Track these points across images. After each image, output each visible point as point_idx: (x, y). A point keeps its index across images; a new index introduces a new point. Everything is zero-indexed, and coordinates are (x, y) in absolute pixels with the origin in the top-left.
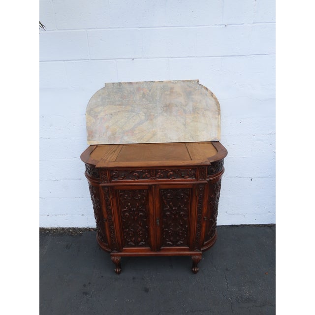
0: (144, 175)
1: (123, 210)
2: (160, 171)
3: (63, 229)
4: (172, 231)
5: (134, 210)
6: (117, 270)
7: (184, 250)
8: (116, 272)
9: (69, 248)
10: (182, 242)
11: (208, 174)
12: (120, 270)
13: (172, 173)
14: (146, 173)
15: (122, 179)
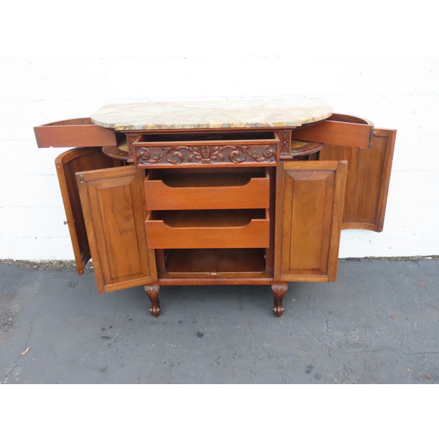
0: (191, 156)
2: (217, 147)
3: (61, 262)
6: (154, 310)
8: (152, 313)
9: (74, 286)
12: (158, 310)
13: (236, 152)
14: (195, 152)
15: (155, 163)
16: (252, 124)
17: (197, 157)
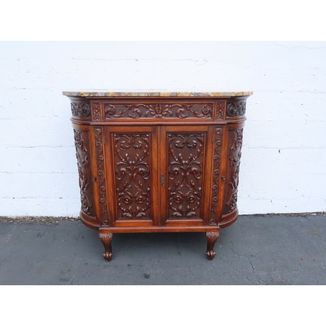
0: (147, 112)
1: (118, 164)
2: (167, 106)
3: (33, 218)
4: (182, 196)
5: (132, 164)
6: (107, 255)
7: (196, 224)
8: (105, 258)
9: (41, 236)
10: (194, 213)
11: (227, 115)
12: (110, 255)
13: (182, 109)
14: (150, 109)
15: (119, 117)
16: (195, 93)
17: (152, 113)
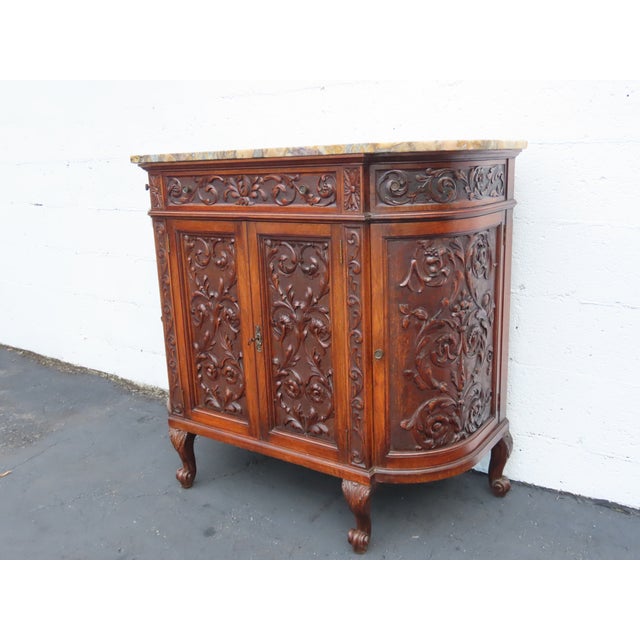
1: (193, 294)
2: (256, 178)
5: (213, 296)
7: (324, 453)
10: (323, 427)
11: (380, 198)
13: (282, 186)
15: (187, 202)
16: (294, 150)
17: (233, 193)
